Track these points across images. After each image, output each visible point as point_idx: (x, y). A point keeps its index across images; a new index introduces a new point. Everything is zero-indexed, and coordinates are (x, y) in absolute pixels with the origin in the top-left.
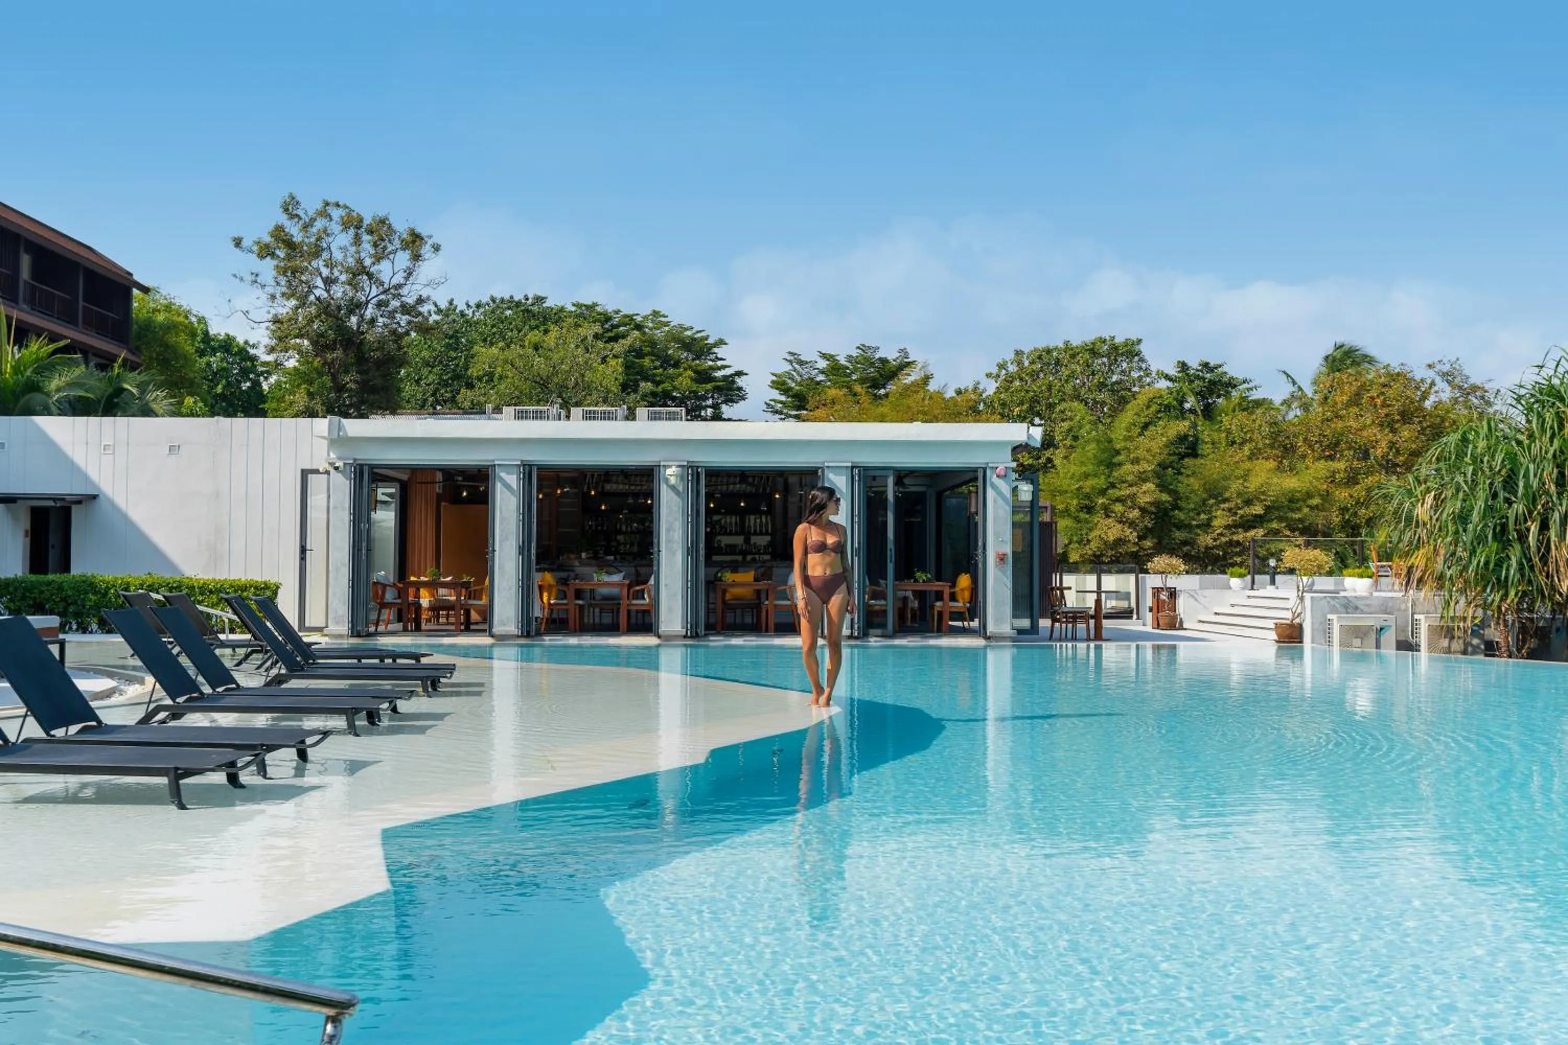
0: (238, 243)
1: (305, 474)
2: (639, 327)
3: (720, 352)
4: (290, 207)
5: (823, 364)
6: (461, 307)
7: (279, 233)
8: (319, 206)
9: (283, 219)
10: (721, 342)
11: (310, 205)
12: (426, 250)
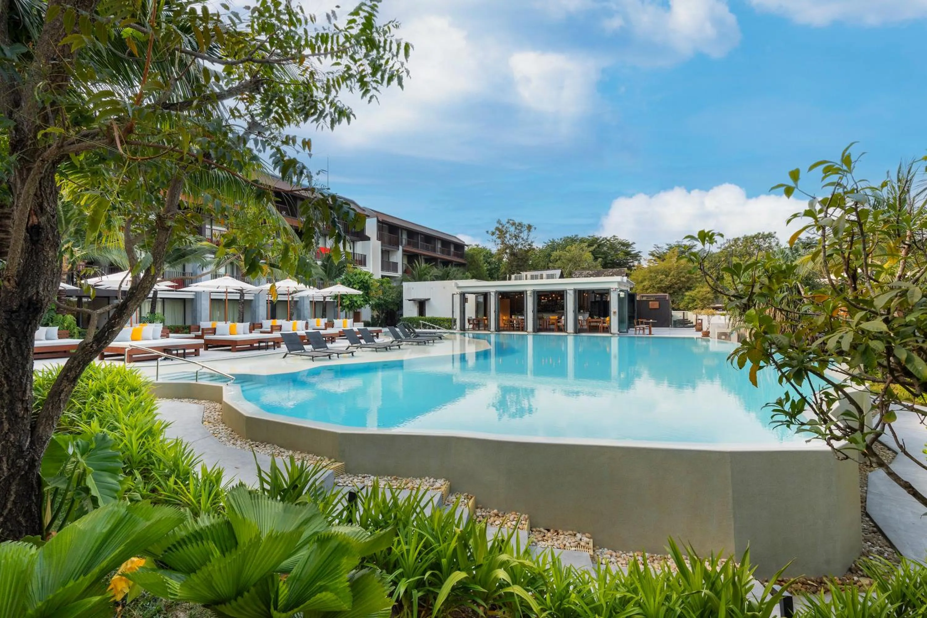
0: (487, 232)
1: (453, 295)
2: (608, 241)
3: (634, 246)
4: (499, 222)
5: (667, 247)
6: (556, 241)
7: (497, 229)
8: (507, 221)
9: (498, 225)
10: (634, 243)
11: (504, 221)
12: (533, 229)
